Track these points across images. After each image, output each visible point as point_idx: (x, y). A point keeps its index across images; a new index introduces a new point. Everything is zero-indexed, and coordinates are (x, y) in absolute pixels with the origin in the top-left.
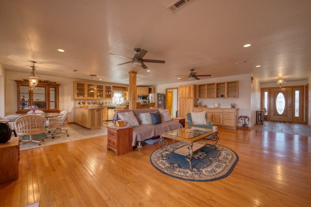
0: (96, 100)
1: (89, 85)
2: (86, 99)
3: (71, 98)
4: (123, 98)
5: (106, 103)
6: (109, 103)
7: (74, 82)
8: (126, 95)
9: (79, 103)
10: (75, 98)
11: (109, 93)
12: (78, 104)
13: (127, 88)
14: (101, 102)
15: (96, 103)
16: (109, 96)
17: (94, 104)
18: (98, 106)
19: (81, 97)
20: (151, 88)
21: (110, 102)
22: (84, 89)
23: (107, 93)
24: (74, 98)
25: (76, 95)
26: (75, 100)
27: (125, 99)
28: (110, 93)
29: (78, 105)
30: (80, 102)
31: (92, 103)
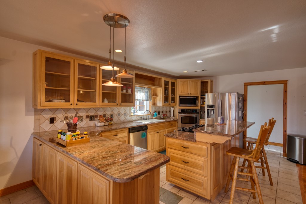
0: (96, 109)
1: (83, 69)
2: (73, 107)
3: (27, 105)
4: (148, 102)
5: (119, 114)
6: (125, 114)
7: (35, 55)
8: (155, 95)
9: (52, 120)
10: (39, 107)
11: (127, 92)
12: (48, 122)
13: (160, 79)
14: (108, 113)
15: (96, 116)
16: (128, 99)
17: (91, 120)
18: (103, 124)
19: (58, 103)
20: (208, 82)
21: (128, 111)
22: (69, 77)
23: (124, 91)
24: (35, 104)
25: (41, 97)
26: (38, 112)
27: (154, 104)
28: (130, 91)
29: (47, 127)
30: (53, 116)
31: (87, 117)
